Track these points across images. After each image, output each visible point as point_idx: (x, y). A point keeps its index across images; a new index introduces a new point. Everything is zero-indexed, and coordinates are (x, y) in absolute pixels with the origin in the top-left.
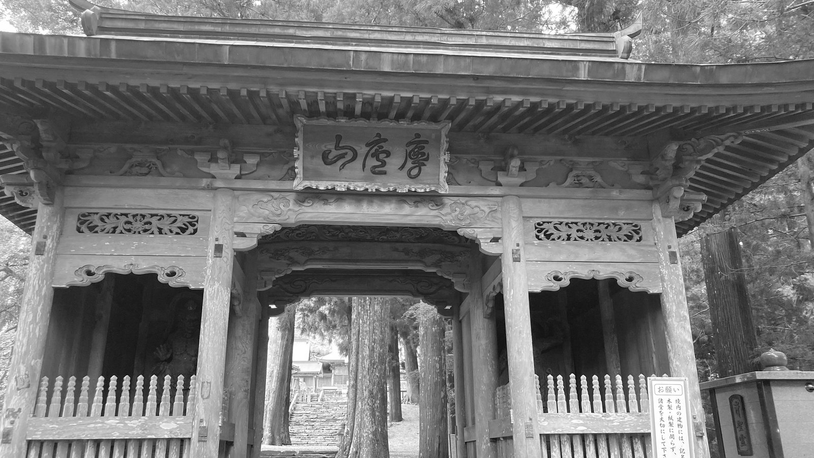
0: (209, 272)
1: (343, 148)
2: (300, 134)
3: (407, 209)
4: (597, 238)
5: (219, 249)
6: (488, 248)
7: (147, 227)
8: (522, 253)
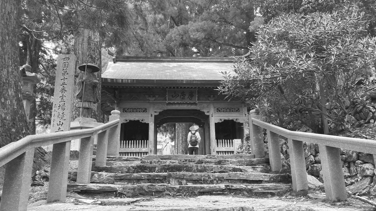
0: (150, 120)
1: (176, 94)
2: (167, 92)
3: (189, 106)
4: (230, 111)
5: (152, 115)
6: (207, 114)
7: (137, 111)
8: (213, 115)
